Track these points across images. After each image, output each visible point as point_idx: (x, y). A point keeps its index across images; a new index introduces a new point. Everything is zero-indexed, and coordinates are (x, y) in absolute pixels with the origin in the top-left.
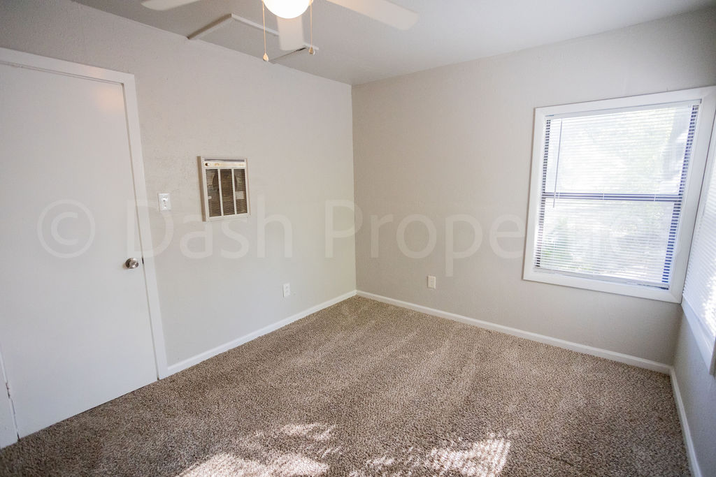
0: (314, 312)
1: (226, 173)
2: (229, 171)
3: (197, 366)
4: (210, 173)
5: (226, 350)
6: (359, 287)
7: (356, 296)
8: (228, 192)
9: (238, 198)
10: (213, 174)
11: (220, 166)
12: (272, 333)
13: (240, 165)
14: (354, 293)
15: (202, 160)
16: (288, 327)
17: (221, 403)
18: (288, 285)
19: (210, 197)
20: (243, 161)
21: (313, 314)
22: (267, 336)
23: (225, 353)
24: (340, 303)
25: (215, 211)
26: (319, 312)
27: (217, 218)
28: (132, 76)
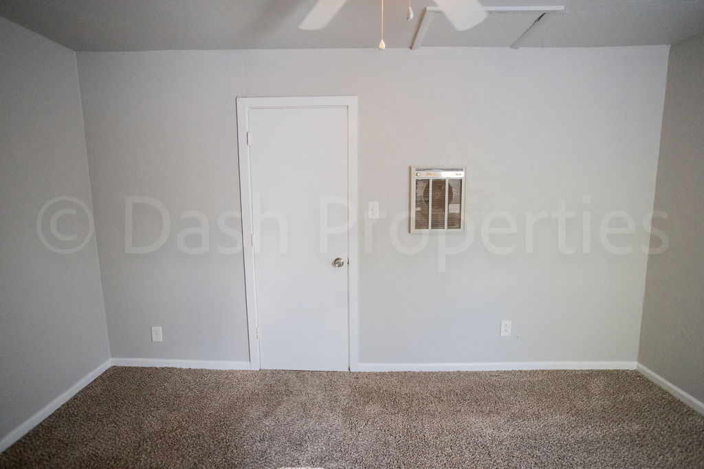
0: (545, 369)
1: (439, 184)
2: (443, 182)
3: (383, 374)
4: (421, 184)
5: (417, 370)
6: (641, 360)
7: (636, 371)
8: (439, 204)
9: (450, 212)
10: (425, 185)
11: (432, 176)
12: (475, 373)
13: (457, 174)
14: (632, 365)
15: (413, 170)
16: (499, 374)
17: (369, 423)
18: (509, 323)
19: (419, 209)
20: (462, 170)
21: (543, 371)
22: (468, 374)
23: (414, 373)
24: (596, 371)
25: (421, 224)
26: (554, 371)
27: (423, 231)
28: (356, 98)
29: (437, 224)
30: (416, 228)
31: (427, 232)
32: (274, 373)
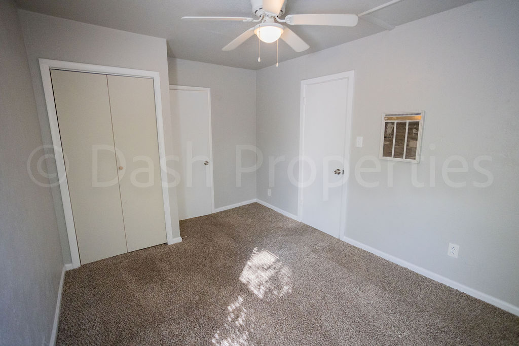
2: (405, 124)
10: (391, 127)
15: (383, 116)
20: (420, 114)
27: (388, 158)
28: (353, 72)
29: (398, 154)
30: (383, 156)
31: (391, 159)
32: (305, 225)
